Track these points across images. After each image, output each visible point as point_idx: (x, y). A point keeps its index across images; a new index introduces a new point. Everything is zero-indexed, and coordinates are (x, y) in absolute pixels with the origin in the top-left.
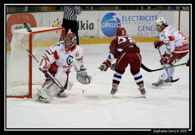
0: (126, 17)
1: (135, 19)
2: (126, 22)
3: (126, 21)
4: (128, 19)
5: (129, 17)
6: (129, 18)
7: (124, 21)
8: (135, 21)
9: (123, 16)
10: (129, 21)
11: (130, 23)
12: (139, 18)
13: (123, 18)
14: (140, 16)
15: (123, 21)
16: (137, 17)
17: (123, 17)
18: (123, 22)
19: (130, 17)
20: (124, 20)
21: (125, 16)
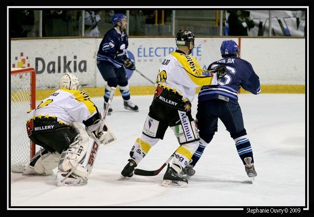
0: (144, 49)
1: (159, 52)
2: (145, 58)
3: (145, 56)
4: (147, 53)
5: (150, 49)
6: (150, 52)
7: (141, 56)
8: (160, 56)
9: (138, 47)
10: (150, 56)
11: (151, 60)
12: (167, 50)
13: (139, 52)
14: (170, 48)
15: (139, 56)
16: (163, 49)
17: (139, 49)
18: (140, 58)
19: (152, 50)
20: (140, 54)
21: (143, 47)
